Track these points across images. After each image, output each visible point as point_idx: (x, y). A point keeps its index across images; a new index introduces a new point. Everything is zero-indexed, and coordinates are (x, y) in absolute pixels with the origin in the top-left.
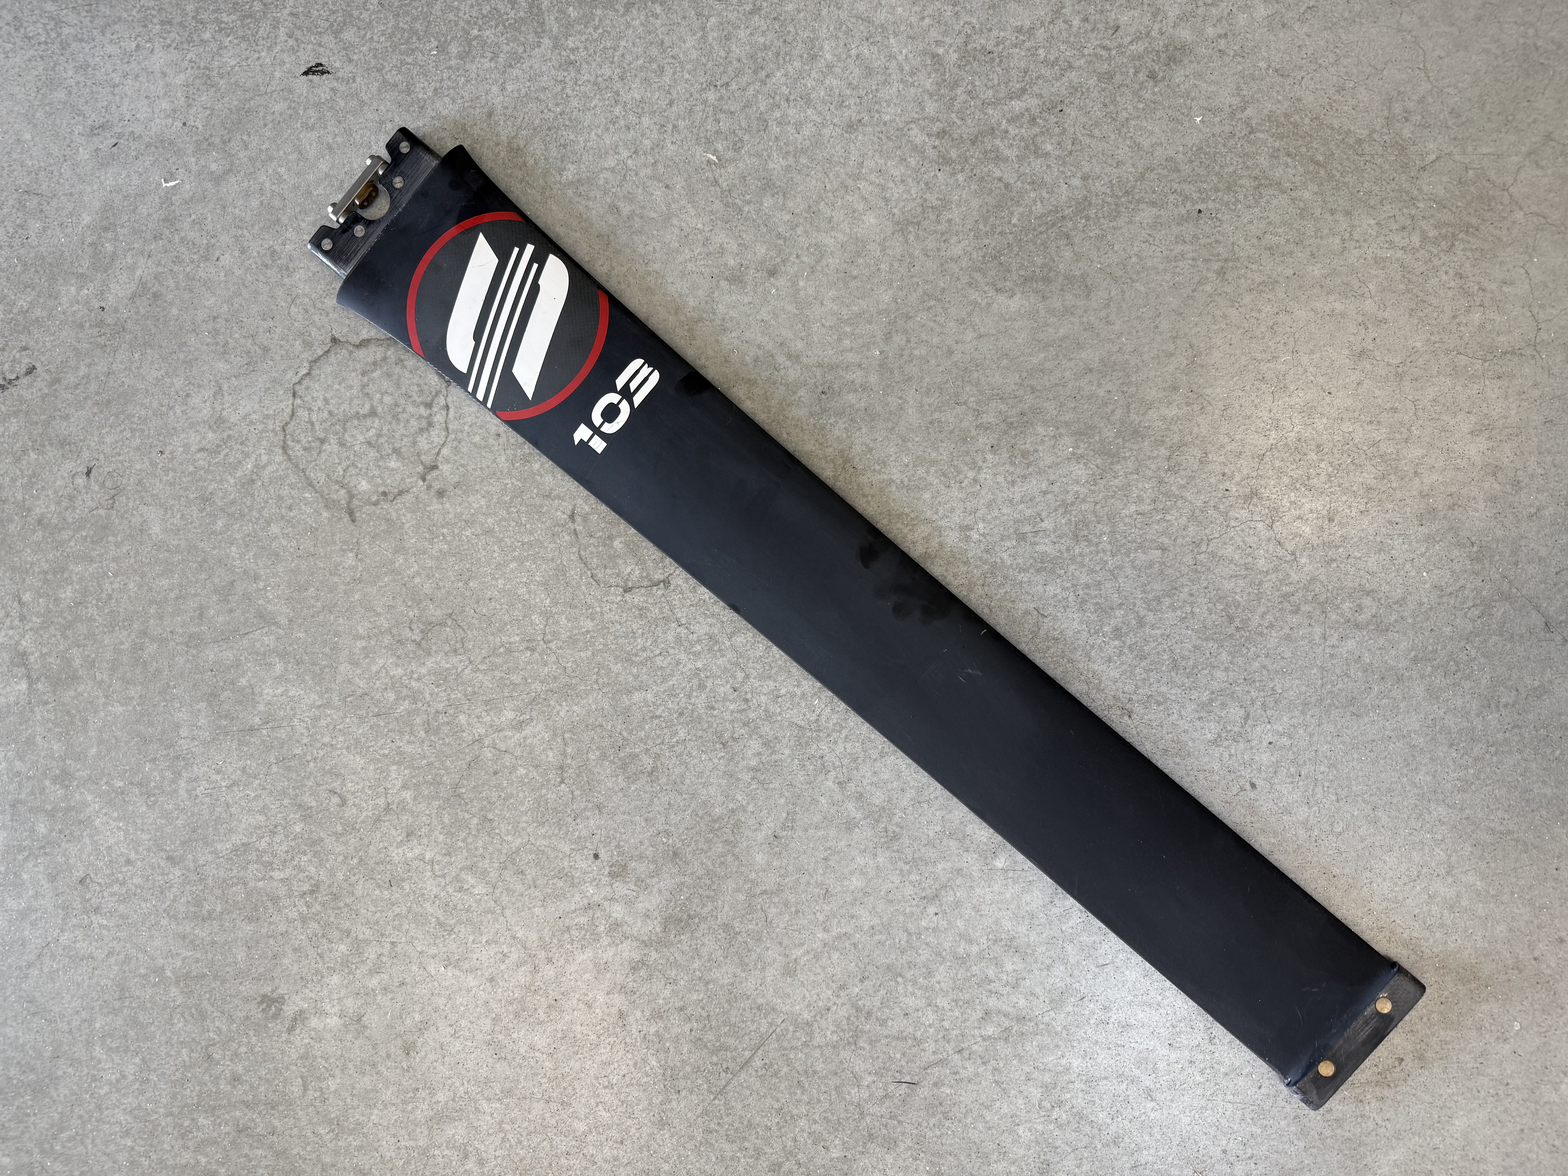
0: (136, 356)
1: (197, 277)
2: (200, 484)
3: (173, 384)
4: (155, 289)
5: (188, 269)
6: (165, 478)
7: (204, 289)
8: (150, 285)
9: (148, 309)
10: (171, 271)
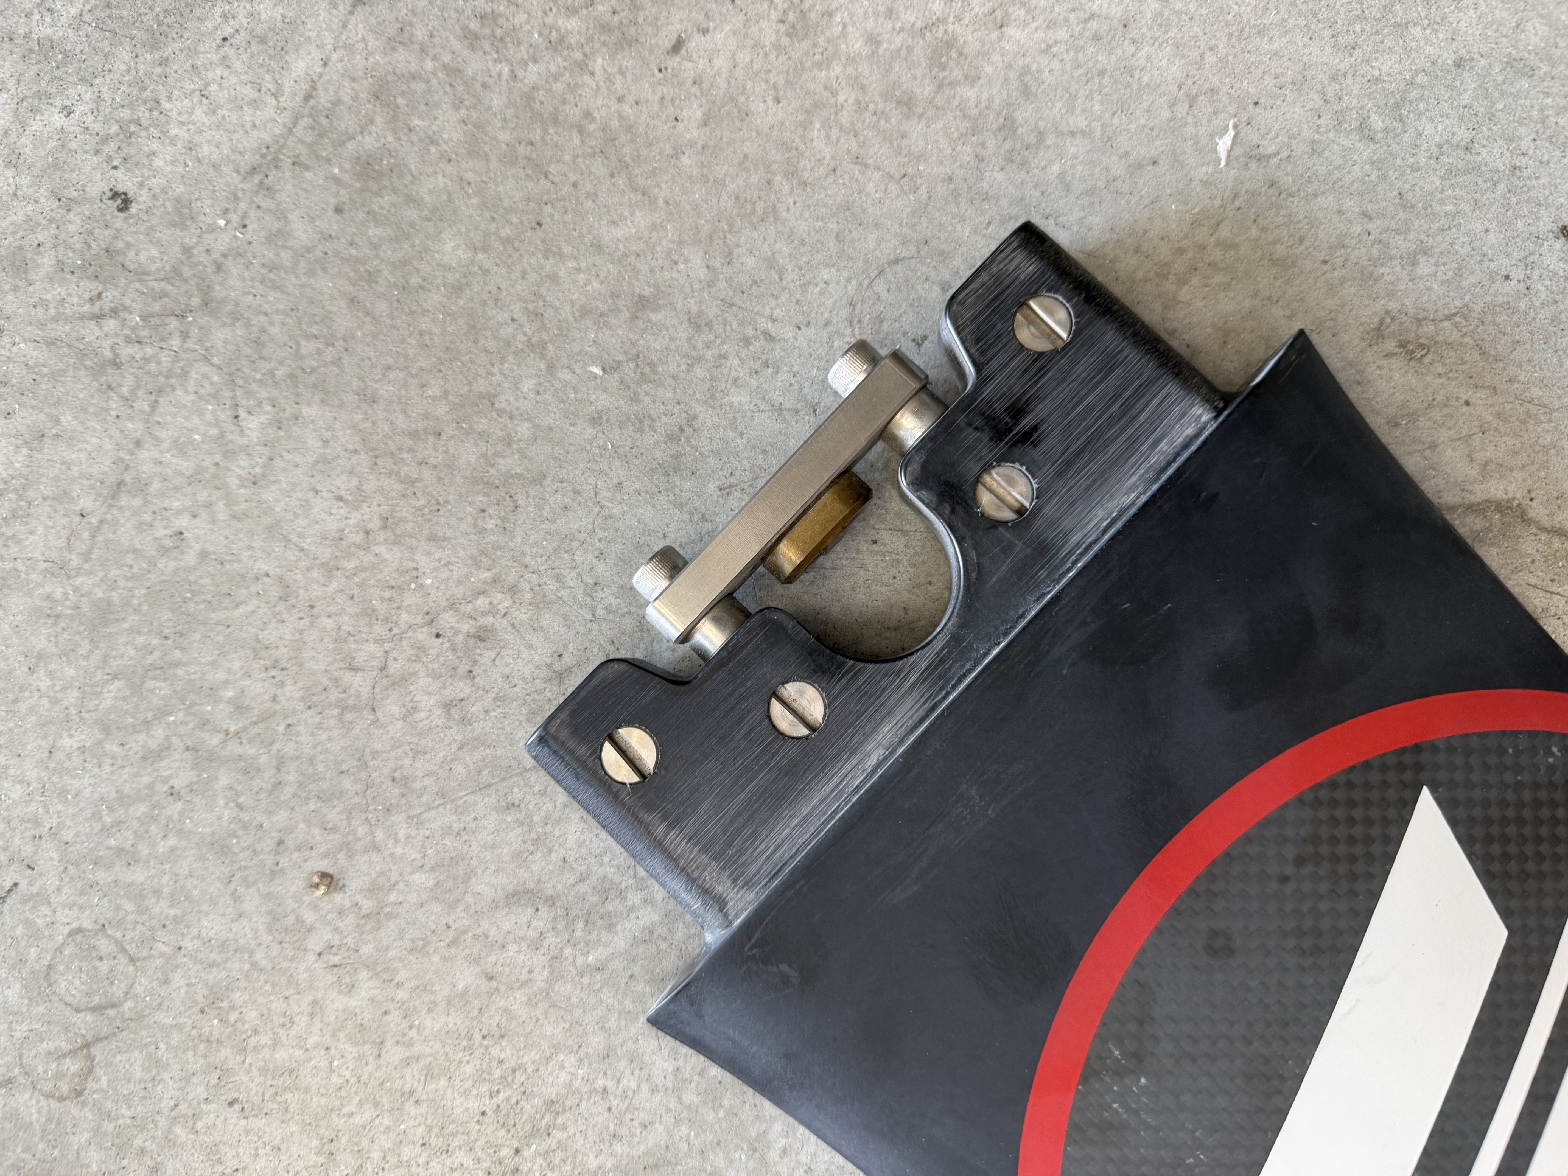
0: (253, 424)
1: (573, 113)
2: (505, 1051)
3: (415, 575)
4: (369, 142)
5: (533, 73)
6: (336, 1002)
7: (599, 168)
8: (347, 122)
9: (330, 223)
10: (454, 71)
